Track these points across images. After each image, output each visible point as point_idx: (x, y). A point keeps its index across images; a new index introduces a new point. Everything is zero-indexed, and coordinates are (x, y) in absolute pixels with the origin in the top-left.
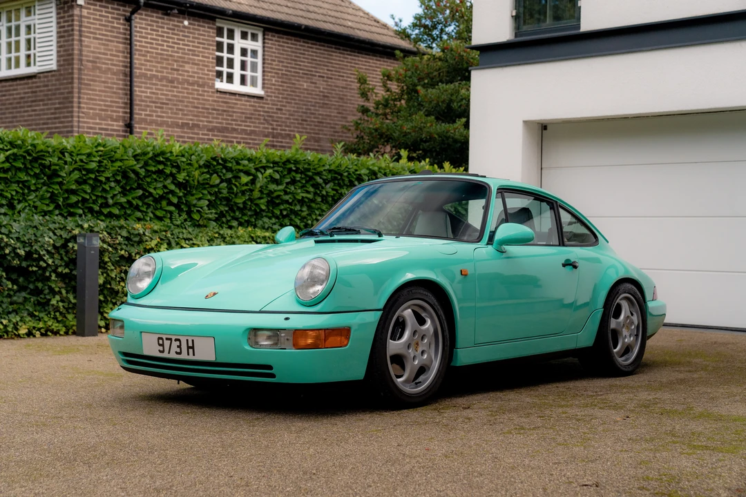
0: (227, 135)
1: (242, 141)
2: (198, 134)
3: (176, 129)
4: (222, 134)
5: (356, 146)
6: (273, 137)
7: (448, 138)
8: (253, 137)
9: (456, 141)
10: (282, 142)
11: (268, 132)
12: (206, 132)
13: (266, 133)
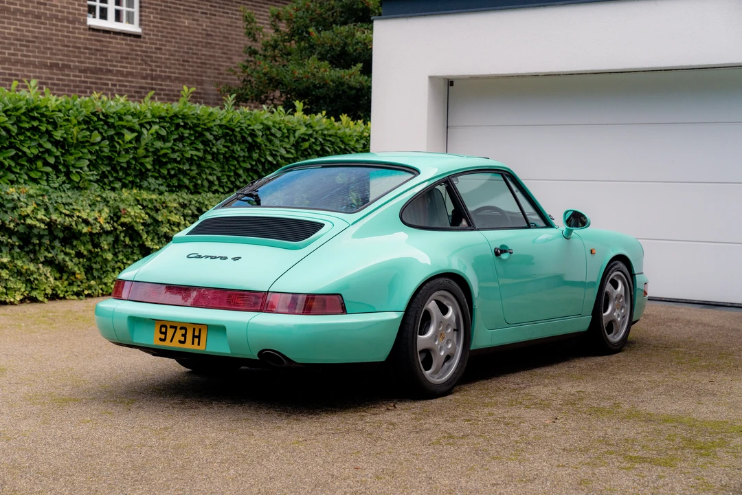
0: (102, 76)
1: (118, 83)
2: (69, 75)
3: (44, 70)
4: (96, 76)
5: (243, 91)
6: (152, 79)
7: (342, 84)
8: (130, 79)
9: (351, 88)
10: (161, 85)
11: (146, 74)
12: (77, 74)
13: (144, 75)
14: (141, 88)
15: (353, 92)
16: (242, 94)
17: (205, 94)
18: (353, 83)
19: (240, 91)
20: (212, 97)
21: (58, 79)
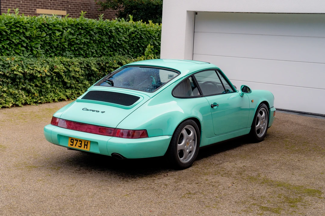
10: (72, 0)
14: (63, 1)
16: (107, 6)
17: (90, 4)
18: (154, 3)
19: (106, 4)
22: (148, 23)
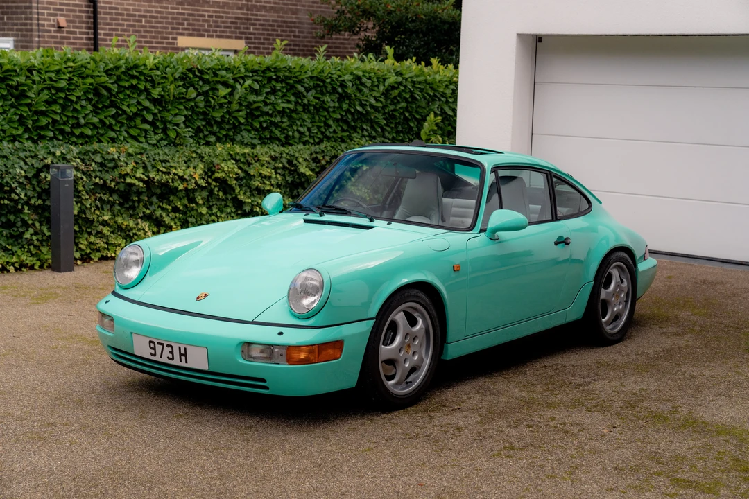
0: (199, 8)
1: (214, 14)
2: (167, 8)
3: (143, 3)
4: (193, 7)
5: (337, 22)
6: (247, 10)
7: (435, 18)
8: (226, 10)
9: (444, 22)
10: (257, 15)
11: (242, 4)
12: (175, 6)
13: (240, 6)
14: (237, 18)
15: (446, 26)
16: (336, 25)
17: (300, 23)
18: (445, 16)
19: (334, 22)
20: (306, 26)
21: (156, 12)
22: (428, 64)
